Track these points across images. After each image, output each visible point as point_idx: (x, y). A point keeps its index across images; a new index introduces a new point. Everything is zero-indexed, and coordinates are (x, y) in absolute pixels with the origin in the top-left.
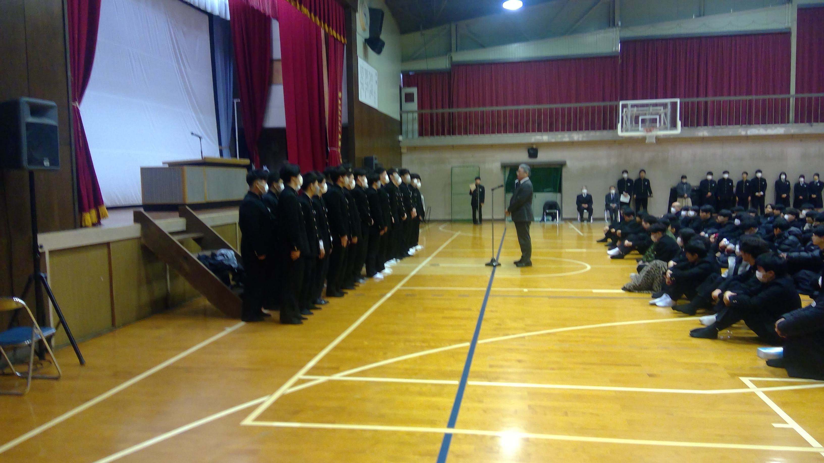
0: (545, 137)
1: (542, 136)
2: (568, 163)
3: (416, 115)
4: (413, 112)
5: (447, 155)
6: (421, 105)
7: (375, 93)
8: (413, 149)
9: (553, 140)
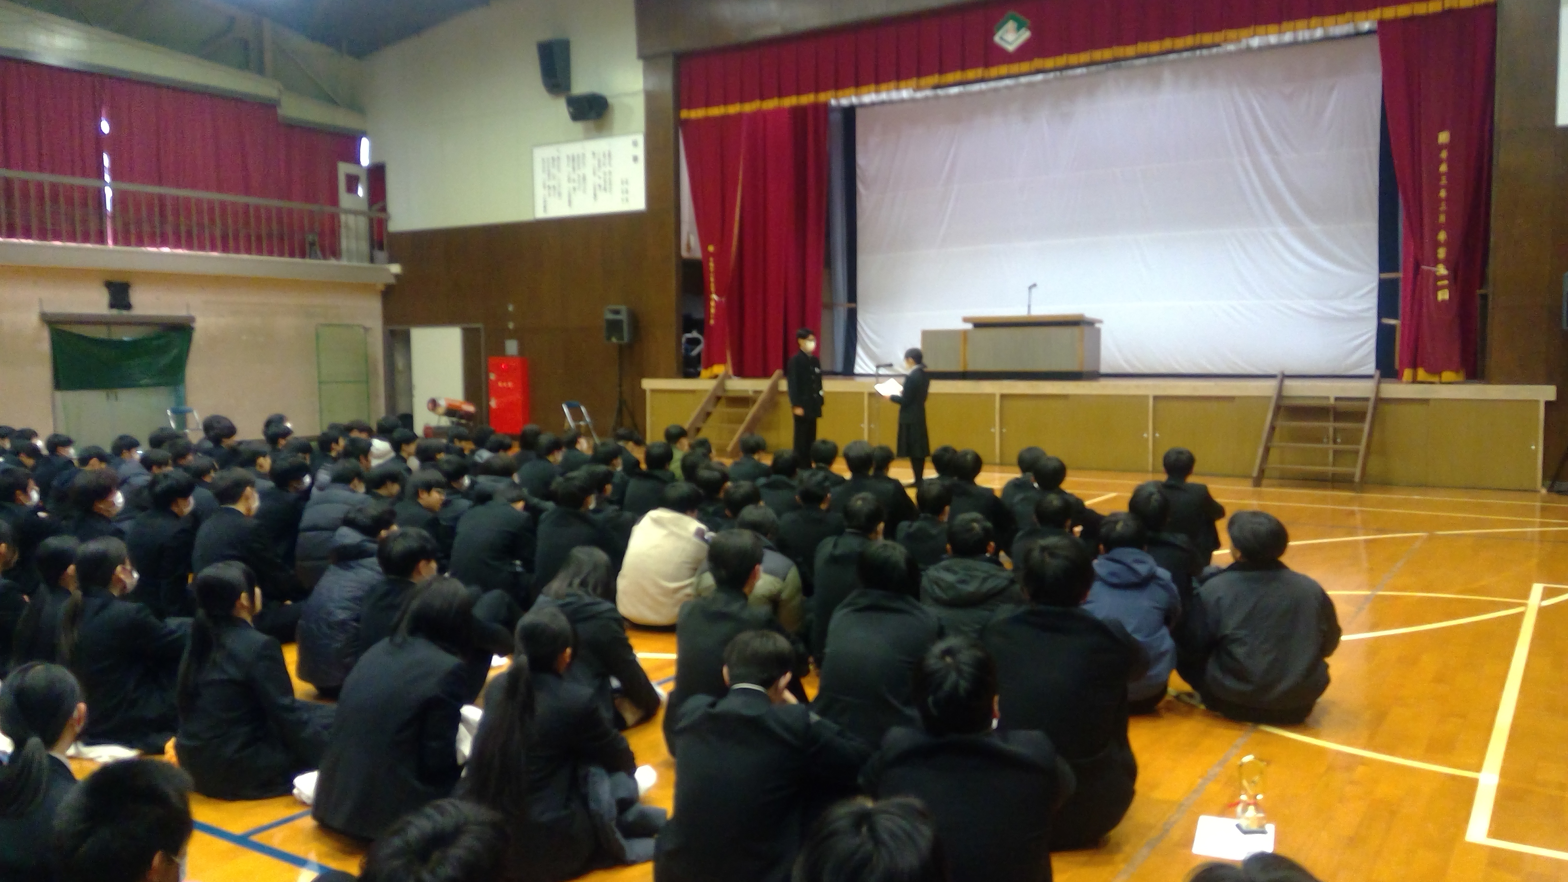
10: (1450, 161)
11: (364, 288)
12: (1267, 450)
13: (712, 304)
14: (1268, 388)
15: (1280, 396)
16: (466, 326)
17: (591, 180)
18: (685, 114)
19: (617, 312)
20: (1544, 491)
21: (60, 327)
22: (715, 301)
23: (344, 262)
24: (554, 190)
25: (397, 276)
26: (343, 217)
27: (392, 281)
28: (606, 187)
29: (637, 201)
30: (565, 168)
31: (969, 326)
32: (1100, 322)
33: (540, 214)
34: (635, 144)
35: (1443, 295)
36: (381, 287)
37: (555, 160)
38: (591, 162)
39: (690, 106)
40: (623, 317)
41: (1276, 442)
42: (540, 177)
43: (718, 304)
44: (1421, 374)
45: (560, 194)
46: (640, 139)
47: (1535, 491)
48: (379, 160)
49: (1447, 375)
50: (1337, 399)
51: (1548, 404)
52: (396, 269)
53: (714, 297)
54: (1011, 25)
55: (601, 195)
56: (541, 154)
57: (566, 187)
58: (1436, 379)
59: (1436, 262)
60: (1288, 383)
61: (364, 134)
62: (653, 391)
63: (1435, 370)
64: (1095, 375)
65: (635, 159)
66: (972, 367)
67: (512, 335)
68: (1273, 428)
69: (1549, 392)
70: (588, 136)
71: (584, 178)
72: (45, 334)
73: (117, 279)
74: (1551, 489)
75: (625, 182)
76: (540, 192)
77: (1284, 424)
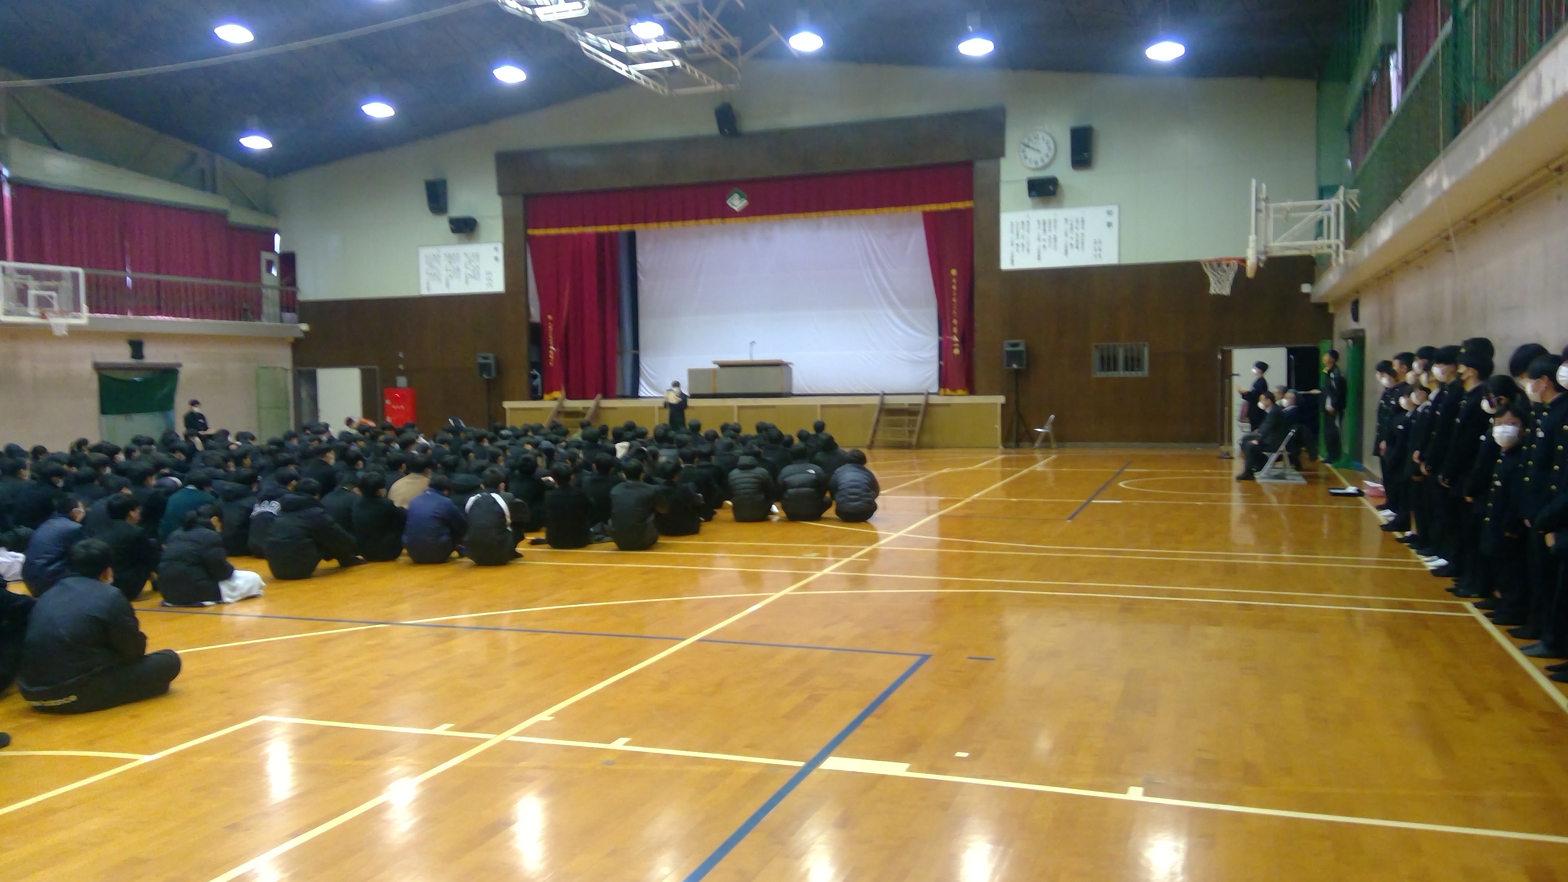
10: (957, 285)
11: (278, 340)
12: (875, 432)
13: (551, 352)
14: (875, 400)
15: (882, 404)
16: (362, 367)
17: (463, 269)
18: (531, 232)
19: (486, 358)
20: (1001, 447)
21: (104, 373)
22: (553, 351)
23: (265, 322)
24: (436, 277)
25: (305, 333)
26: (264, 290)
27: (302, 335)
28: (475, 276)
29: (498, 285)
30: (444, 262)
31: (716, 366)
32: (791, 363)
33: (424, 292)
34: (496, 249)
35: (956, 351)
36: (292, 340)
37: (436, 257)
38: (463, 259)
39: (534, 227)
40: (491, 361)
41: (881, 427)
42: (424, 267)
43: (555, 354)
44: (948, 391)
45: (439, 280)
46: (500, 247)
47: (997, 448)
48: (289, 249)
49: (960, 392)
50: (910, 405)
51: (1003, 405)
52: (304, 327)
53: (552, 348)
54: (736, 196)
55: (472, 281)
56: (424, 253)
57: (444, 275)
58: (953, 393)
59: (953, 334)
60: (887, 397)
61: (277, 231)
62: (512, 409)
63: (954, 389)
64: (790, 395)
65: (496, 259)
66: (720, 390)
67: (401, 373)
68: (878, 421)
69: (1001, 399)
70: (460, 242)
71: (458, 270)
72: (95, 377)
73: (134, 338)
74: (1005, 447)
75: (489, 273)
76: (424, 278)
77: (884, 418)
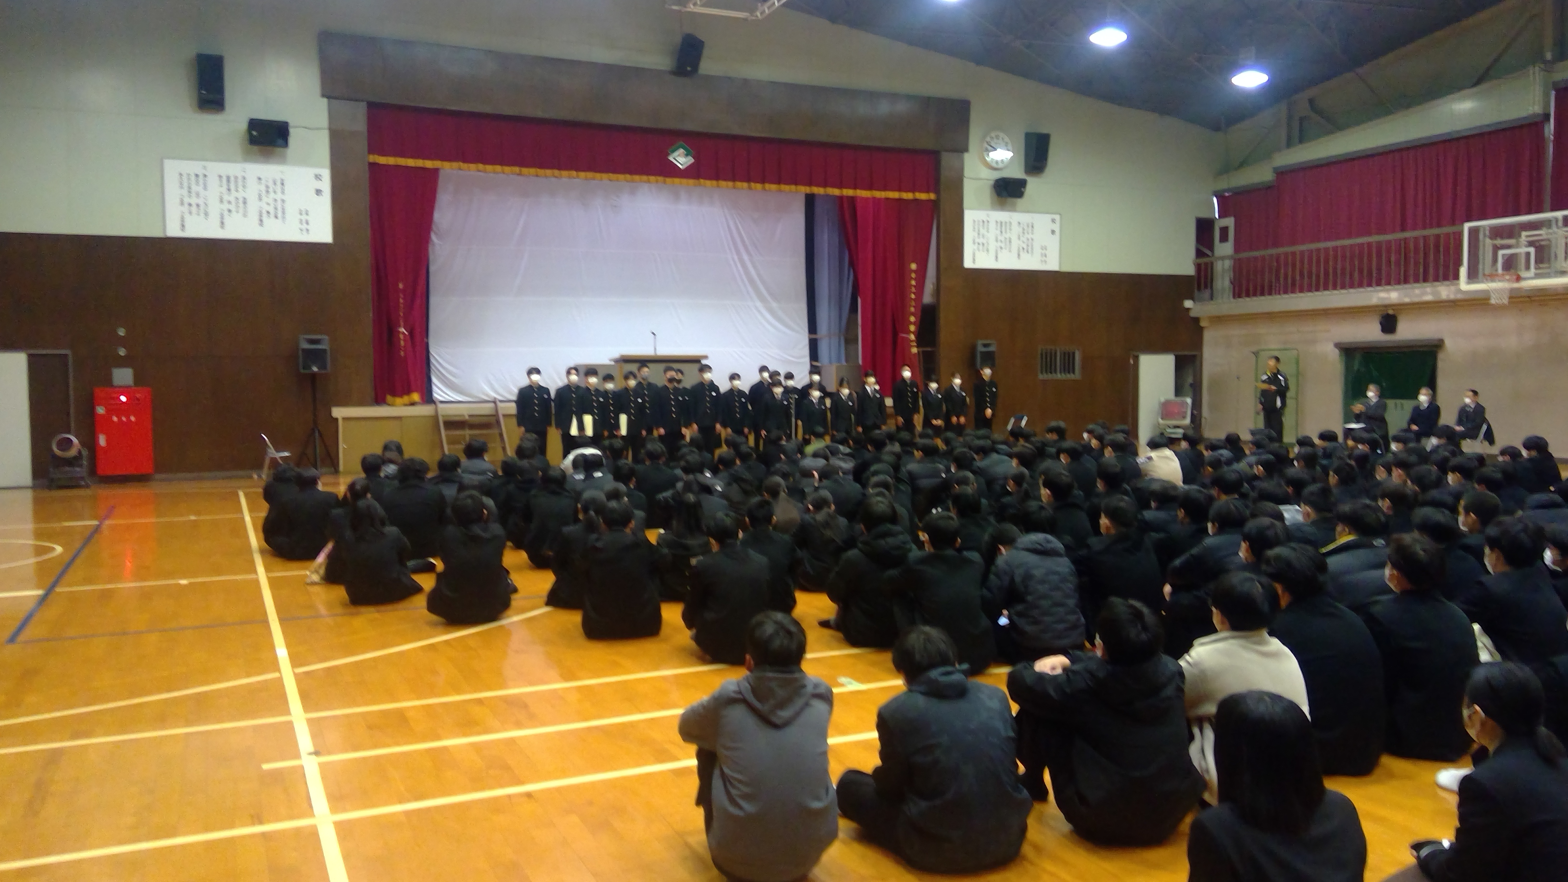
0: (1391, 295)
1: (1388, 291)
2: (1448, 343)
3: (1228, 263)
4: (1223, 258)
5: (1262, 329)
6: (1237, 248)
7: (1044, 248)
8: (1219, 320)
9: (1407, 300)
